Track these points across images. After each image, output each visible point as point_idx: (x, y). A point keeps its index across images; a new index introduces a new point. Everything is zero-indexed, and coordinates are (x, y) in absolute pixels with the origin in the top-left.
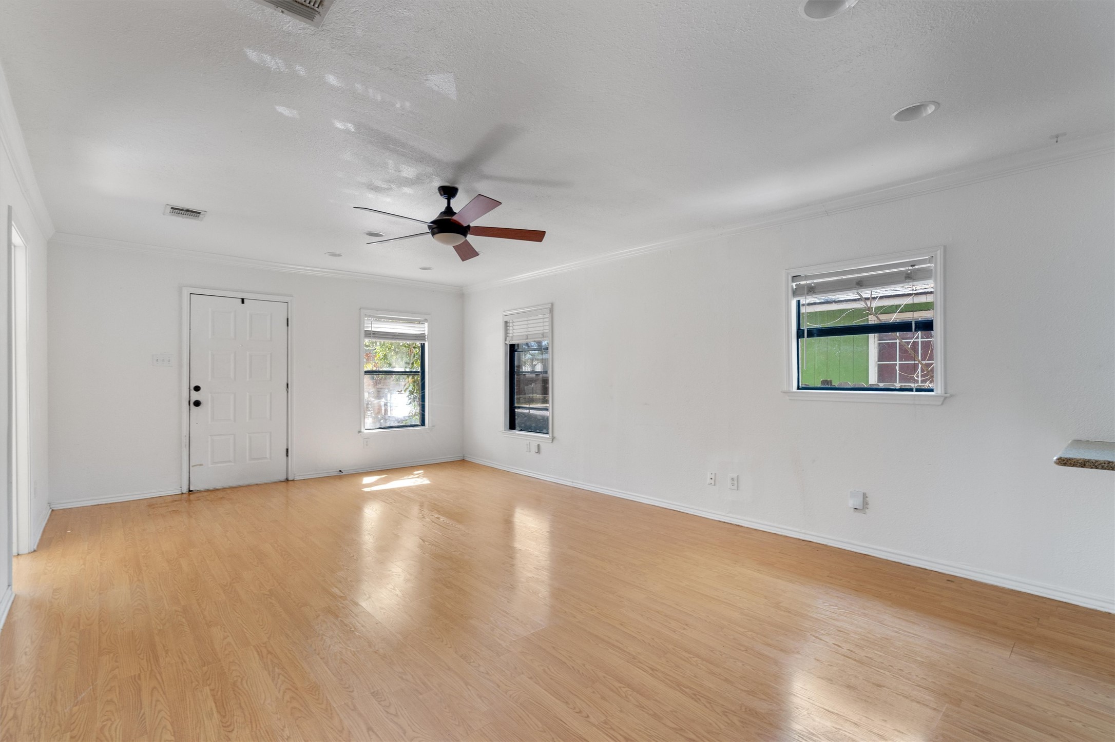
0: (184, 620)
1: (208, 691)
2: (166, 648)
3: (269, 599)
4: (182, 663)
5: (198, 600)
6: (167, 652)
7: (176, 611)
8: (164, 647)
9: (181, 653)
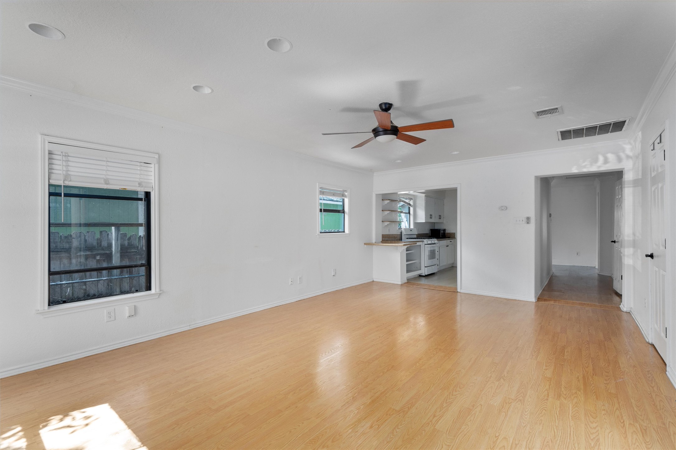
0: (563, 389)
1: (565, 357)
2: (578, 379)
3: (506, 376)
4: (572, 370)
5: (547, 400)
6: (578, 378)
7: (565, 399)
8: (579, 380)
9: (571, 374)
